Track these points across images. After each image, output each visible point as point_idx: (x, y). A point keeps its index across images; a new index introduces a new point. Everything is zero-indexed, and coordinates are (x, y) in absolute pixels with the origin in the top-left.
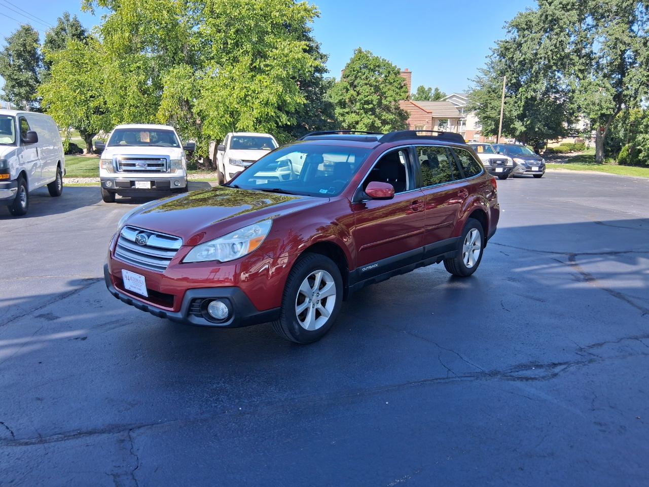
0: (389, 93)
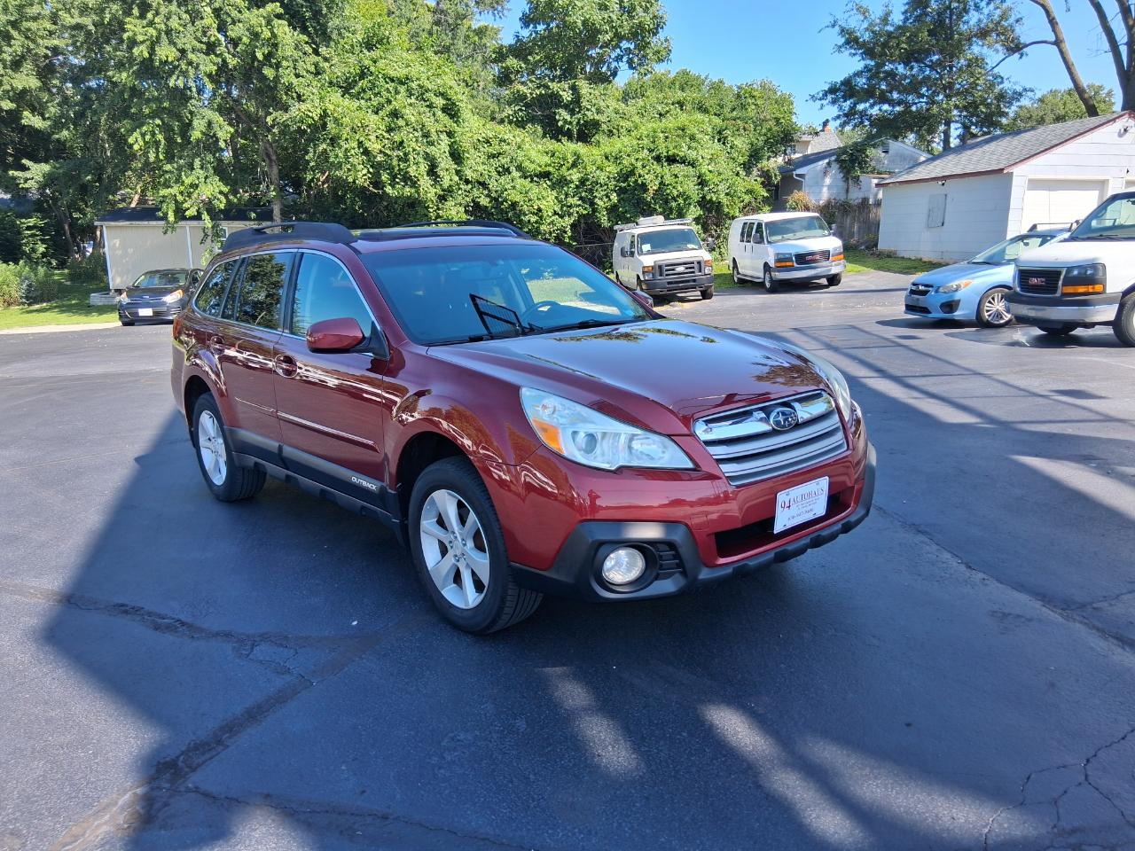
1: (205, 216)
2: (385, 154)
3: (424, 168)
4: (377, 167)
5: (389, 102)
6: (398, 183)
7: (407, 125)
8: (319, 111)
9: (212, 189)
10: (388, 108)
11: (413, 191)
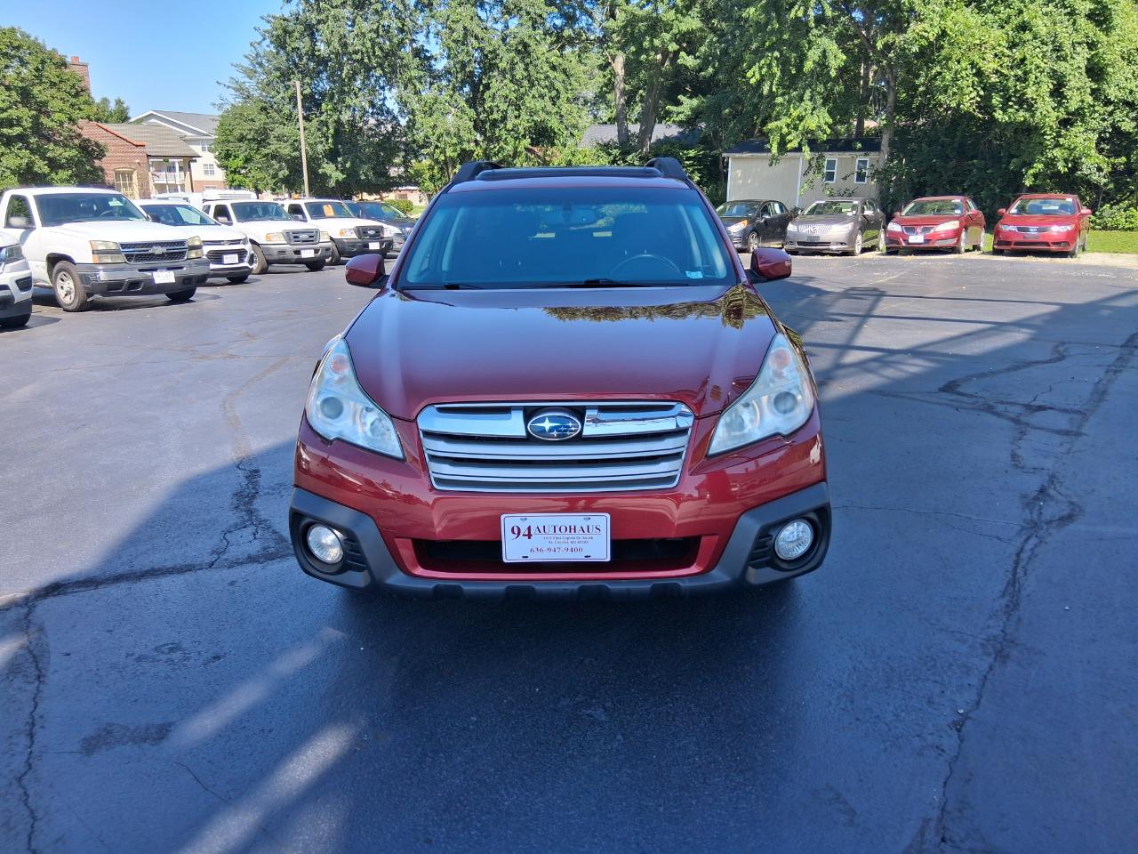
0: (55, 105)
1: (806, 148)
2: (1002, 74)
3: (1047, 86)
4: (989, 89)
5: (1020, 12)
6: (1011, 107)
7: (1035, 38)
8: (937, 30)
9: (818, 120)
10: (1015, 21)
11: (1027, 115)
